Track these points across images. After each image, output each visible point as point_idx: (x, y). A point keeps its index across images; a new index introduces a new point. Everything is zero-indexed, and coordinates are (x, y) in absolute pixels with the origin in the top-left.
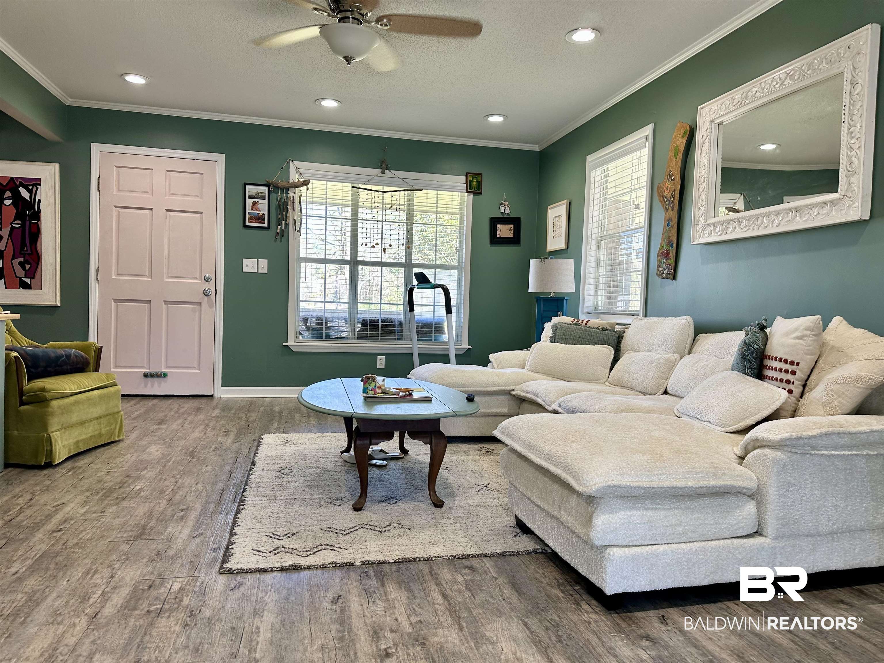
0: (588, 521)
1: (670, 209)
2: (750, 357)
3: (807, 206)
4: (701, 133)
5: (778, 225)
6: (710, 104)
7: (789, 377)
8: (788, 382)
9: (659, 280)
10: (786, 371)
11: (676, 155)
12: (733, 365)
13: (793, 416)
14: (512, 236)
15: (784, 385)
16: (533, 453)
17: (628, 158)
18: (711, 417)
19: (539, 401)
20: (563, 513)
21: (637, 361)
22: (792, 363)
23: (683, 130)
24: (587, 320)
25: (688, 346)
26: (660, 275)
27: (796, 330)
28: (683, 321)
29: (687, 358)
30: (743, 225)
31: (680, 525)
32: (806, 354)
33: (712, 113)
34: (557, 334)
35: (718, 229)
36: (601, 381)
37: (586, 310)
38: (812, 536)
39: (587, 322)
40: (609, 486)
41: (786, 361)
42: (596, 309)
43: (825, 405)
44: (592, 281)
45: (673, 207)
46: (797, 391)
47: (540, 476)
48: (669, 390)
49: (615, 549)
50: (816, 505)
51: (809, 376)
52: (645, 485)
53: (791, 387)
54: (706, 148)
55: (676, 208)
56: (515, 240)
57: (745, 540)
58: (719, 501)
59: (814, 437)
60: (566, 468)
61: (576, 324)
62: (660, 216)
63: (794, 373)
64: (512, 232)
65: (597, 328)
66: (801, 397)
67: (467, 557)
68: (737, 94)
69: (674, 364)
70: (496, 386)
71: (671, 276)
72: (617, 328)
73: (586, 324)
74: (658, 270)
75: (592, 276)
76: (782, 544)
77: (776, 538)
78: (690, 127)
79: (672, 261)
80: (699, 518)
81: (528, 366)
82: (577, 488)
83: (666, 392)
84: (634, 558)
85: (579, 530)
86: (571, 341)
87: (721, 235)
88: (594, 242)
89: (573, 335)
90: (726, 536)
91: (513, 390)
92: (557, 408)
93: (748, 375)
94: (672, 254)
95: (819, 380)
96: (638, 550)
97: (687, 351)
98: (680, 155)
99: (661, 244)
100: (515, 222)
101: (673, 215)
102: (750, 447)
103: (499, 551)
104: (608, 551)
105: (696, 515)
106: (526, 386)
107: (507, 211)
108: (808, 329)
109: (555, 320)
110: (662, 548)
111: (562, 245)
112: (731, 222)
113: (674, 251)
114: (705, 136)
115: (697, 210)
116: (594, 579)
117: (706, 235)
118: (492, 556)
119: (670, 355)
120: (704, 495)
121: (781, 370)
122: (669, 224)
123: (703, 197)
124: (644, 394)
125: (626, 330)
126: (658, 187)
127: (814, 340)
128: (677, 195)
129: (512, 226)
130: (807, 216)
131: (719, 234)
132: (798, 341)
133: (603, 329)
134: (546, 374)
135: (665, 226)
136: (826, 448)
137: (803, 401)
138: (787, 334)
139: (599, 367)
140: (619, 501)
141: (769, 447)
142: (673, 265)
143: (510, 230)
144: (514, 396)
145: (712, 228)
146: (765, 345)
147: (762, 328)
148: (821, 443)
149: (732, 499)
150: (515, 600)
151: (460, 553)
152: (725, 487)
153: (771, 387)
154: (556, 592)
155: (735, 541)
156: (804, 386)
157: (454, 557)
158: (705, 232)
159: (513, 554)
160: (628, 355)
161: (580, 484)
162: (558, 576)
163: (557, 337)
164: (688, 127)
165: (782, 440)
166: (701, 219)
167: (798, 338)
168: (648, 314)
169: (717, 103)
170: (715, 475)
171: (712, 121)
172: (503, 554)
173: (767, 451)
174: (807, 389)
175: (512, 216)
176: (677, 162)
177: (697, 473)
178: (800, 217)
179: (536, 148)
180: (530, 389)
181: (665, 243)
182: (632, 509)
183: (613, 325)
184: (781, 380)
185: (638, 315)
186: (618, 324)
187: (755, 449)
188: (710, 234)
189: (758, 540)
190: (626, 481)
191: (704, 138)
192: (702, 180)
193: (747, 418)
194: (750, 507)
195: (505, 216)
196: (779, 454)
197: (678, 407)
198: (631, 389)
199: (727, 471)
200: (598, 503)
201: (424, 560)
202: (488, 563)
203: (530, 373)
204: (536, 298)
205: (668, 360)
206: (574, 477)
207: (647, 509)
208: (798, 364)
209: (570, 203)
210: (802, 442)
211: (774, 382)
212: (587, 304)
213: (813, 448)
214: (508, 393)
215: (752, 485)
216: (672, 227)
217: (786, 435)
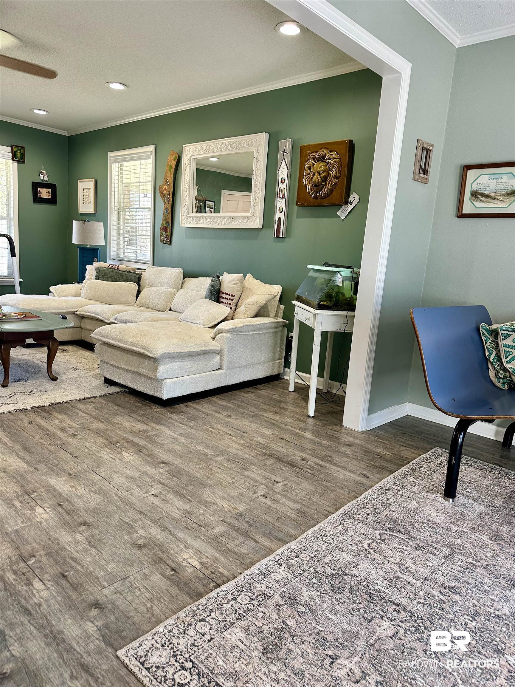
0: (156, 369)
1: (167, 203)
2: (214, 292)
3: (237, 217)
4: (185, 161)
5: (224, 224)
6: (190, 146)
7: (231, 302)
8: (230, 304)
9: (161, 244)
10: (230, 299)
11: (170, 170)
12: (206, 296)
13: (232, 319)
14: (50, 197)
15: (229, 305)
16: (122, 343)
17: (138, 162)
18: (198, 322)
19: (100, 317)
20: (140, 369)
21: (153, 293)
22: (232, 296)
23: (174, 156)
24: (118, 265)
25: (181, 284)
26: (162, 241)
27: (233, 280)
28: (178, 271)
29: (181, 291)
30: (208, 220)
31: (192, 367)
32: (237, 291)
33: (191, 151)
34: (100, 274)
35: (195, 220)
36: (131, 304)
37: (112, 257)
38: (239, 368)
39: (118, 267)
40: (165, 353)
41: (229, 295)
42: (119, 257)
43: (245, 314)
44: (115, 238)
45: (169, 201)
46: (233, 308)
47: (124, 354)
48: (172, 309)
49: (167, 380)
50: (241, 355)
51: (238, 301)
52: (179, 351)
53: (231, 306)
54: (187, 171)
55: (171, 203)
56: (52, 201)
57: (216, 372)
58: (206, 356)
59: (241, 327)
60: (143, 348)
61: (111, 268)
62: (161, 205)
63: (232, 300)
64: (50, 195)
65: (125, 271)
66: (235, 311)
67: (88, 398)
68: (205, 145)
69: (174, 294)
70: (65, 309)
71: (169, 243)
72: (137, 271)
73: (118, 268)
74: (161, 238)
75: (115, 235)
76: (229, 372)
77: (227, 370)
78: (178, 155)
79: (169, 234)
80: (199, 364)
81: (83, 295)
82: (151, 355)
83: (170, 310)
84: (175, 383)
85: (151, 374)
86: (110, 279)
87: (196, 224)
88: (116, 212)
89: (111, 275)
90: (209, 370)
91: (77, 311)
92: (114, 321)
93: (213, 301)
94: (169, 230)
95: (242, 303)
96: (176, 379)
97: (180, 287)
98: (173, 170)
99: (162, 223)
100: (52, 187)
101: (169, 206)
102: (217, 333)
103: (103, 394)
104: (164, 381)
105: (198, 363)
106: (86, 308)
107: (46, 178)
108: (238, 280)
109: (96, 264)
110: (185, 377)
111: (91, 210)
112: (202, 218)
113: (170, 228)
114: (187, 164)
115: (183, 206)
116: (158, 395)
117: (188, 223)
118: (100, 396)
119: (171, 289)
120: (200, 354)
121: (227, 299)
122: (167, 211)
123: (187, 200)
124: (159, 311)
125: (143, 273)
126: (159, 187)
127: (241, 285)
128: (171, 195)
129: (50, 190)
130: (237, 222)
131: (195, 223)
132: (234, 285)
133: (129, 272)
134: (96, 301)
135: (164, 212)
136: (245, 331)
137: (236, 313)
138: (230, 282)
139: (130, 296)
140: (168, 359)
141: (224, 332)
142: (169, 236)
143: (49, 192)
144: (77, 315)
145: (191, 219)
146: (220, 286)
147: (218, 277)
148: (243, 329)
149: (211, 355)
150: (121, 409)
151: (83, 397)
152: (209, 350)
153: (224, 306)
154: (138, 404)
155: (212, 372)
156: (236, 306)
157: (80, 399)
158: (188, 221)
159: (110, 394)
160: (146, 289)
161: (152, 354)
162: (137, 399)
163: (100, 276)
164: (177, 155)
165: (230, 329)
166: (185, 212)
167: (234, 284)
168: (155, 264)
169: (194, 146)
170: (205, 345)
171: (191, 156)
172: (105, 395)
173: (224, 334)
174: (237, 307)
175: (49, 182)
176: (171, 175)
177: (198, 345)
178: (234, 222)
179: (65, 134)
180: (90, 310)
181: (164, 222)
182: (173, 362)
183: (134, 270)
184: (228, 303)
185: (149, 264)
186: (138, 269)
187: (219, 334)
188: (190, 223)
189: (220, 371)
190: (171, 350)
191: (186, 165)
192: (186, 190)
193: (214, 321)
194: (218, 358)
195: (44, 182)
196: (229, 335)
197: (181, 317)
198: (151, 308)
199: (209, 344)
200: (159, 362)
201: (65, 402)
202: (99, 400)
203: (86, 300)
204: (78, 247)
205: (171, 292)
206: (148, 351)
207: (179, 362)
208: (234, 296)
209: (96, 181)
210: (237, 329)
211: (225, 304)
212: (112, 253)
213: (241, 332)
214: (74, 313)
215: (219, 348)
216: (168, 213)
217: (231, 327)
